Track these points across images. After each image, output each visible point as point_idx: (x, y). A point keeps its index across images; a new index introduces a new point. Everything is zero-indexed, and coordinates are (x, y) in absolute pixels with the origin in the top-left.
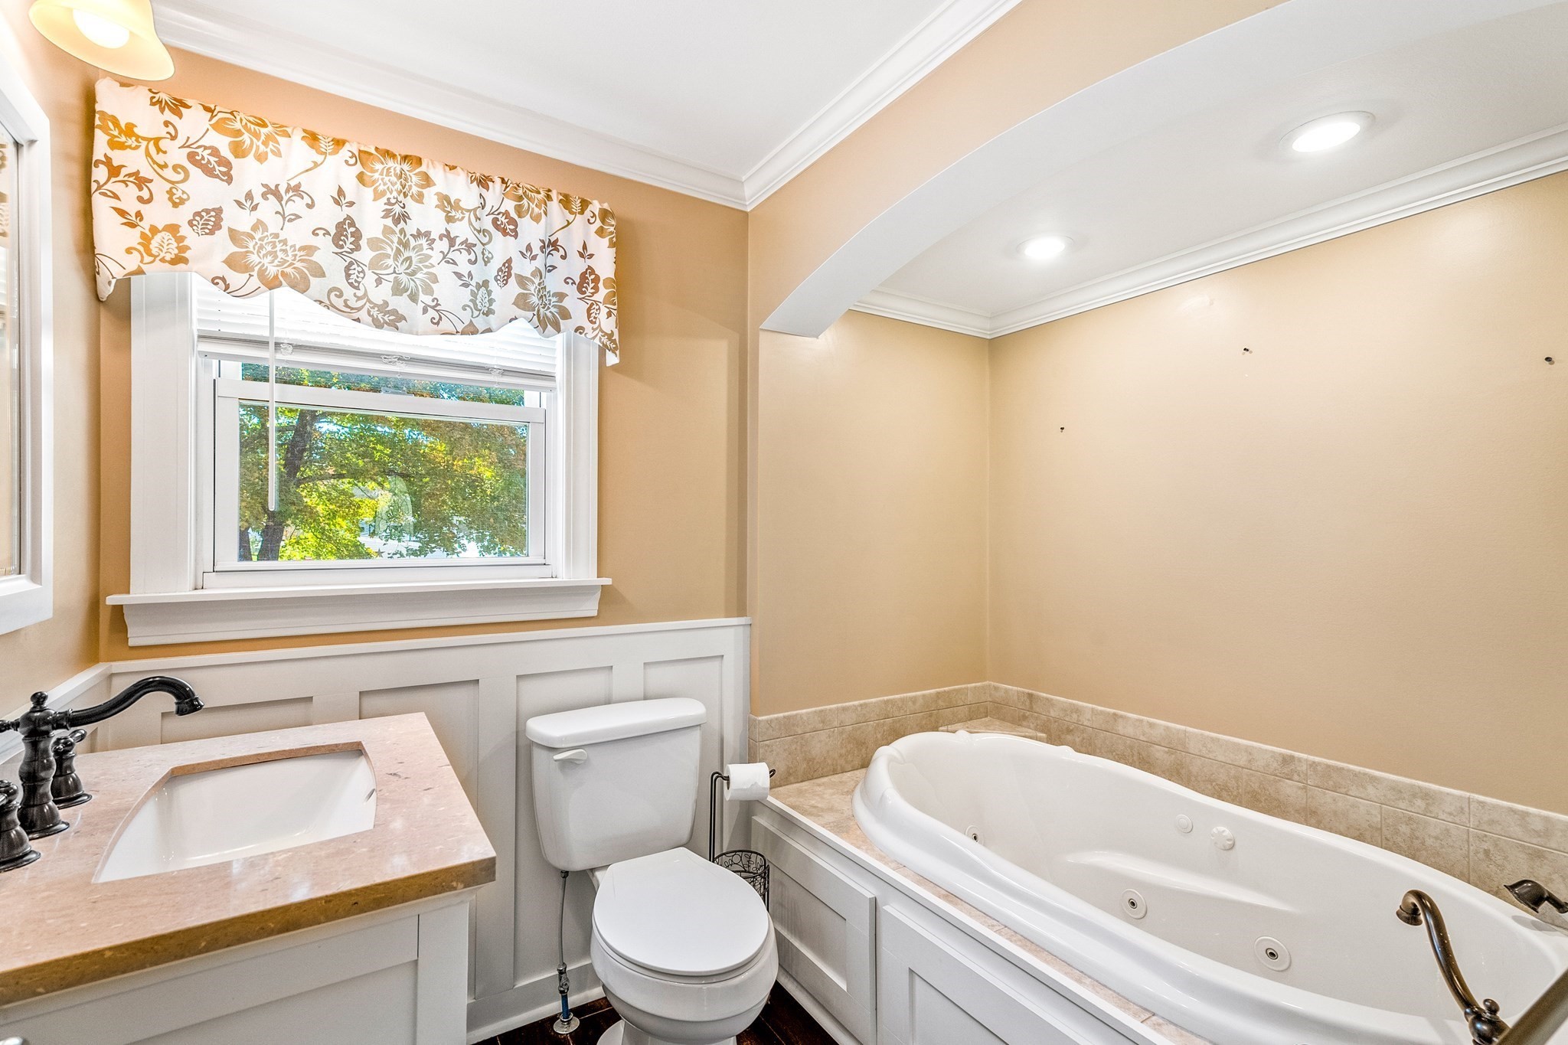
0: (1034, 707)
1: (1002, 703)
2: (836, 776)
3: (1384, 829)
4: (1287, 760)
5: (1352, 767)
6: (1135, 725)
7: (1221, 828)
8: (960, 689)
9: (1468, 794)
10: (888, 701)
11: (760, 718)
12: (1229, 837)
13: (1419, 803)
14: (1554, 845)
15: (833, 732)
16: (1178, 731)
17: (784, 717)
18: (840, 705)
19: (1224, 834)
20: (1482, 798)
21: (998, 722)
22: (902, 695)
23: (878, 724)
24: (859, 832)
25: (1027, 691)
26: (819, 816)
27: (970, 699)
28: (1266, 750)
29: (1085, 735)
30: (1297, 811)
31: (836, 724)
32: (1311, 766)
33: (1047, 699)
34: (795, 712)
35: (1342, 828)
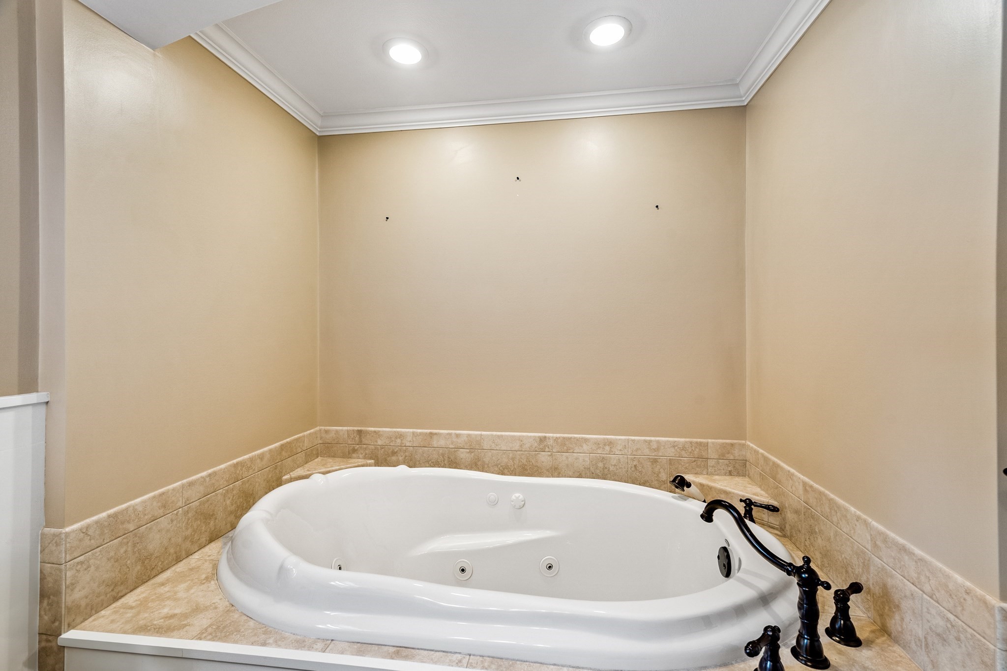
0: (363, 440)
1: (333, 442)
2: (181, 564)
3: (591, 468)
4: (542, 440)
5: (576, 436)
6: (446, 438)
7: (517, 495)
8: (299, 438)
9: (627, 437)
10: (237, 463)
11: (68, 529)
12: (522, 500)
13: (607, 448)
14: (660, 454)
15: (177, 514)
16: (476, 435)
17: (109, 516)
18: (185, 481)
19: (520, 498)
20: (633, 438)
21: (330, 460)
22: (251, 455)
23: (227, 491)
24: (251, 623)
25: (356, 428)
26: (185, 625)
27: (307, 444)
28: (531, 436)
29: (407, 454)
30: (548, 470)
31: (180, 504)
32: (555, 440)
33: (375, 432)
34: (124, 506)
35: (571, 473)
